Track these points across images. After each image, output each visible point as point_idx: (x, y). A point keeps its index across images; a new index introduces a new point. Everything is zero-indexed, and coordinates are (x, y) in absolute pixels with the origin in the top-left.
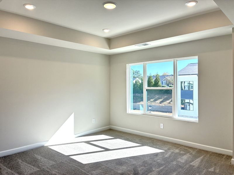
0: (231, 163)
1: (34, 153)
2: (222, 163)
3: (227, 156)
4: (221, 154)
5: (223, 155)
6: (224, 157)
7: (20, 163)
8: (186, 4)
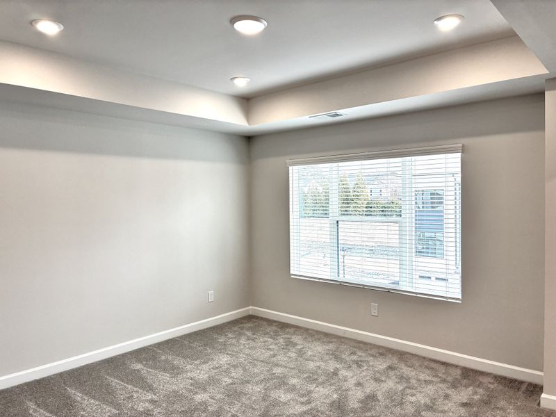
0: (539, 404)
1: (64, 383)
2: (519, 404)
3: (530, 384)
4: (515, 381)
5: (522, 383)
6: (524, 387)
7: (31, 412)
8: (435, 22)
